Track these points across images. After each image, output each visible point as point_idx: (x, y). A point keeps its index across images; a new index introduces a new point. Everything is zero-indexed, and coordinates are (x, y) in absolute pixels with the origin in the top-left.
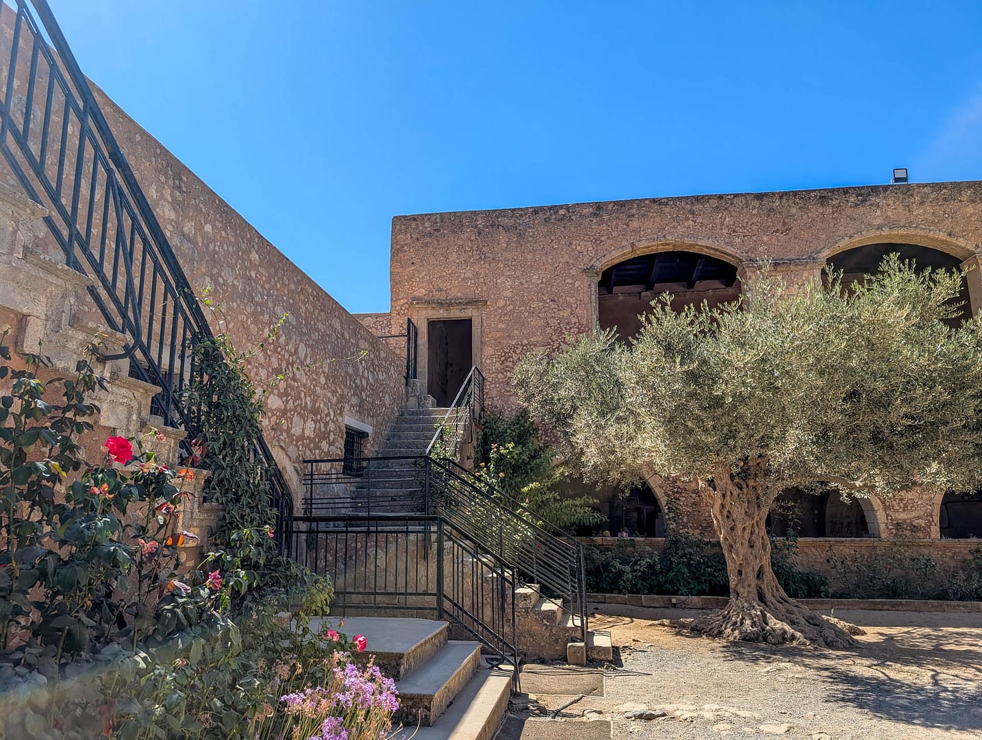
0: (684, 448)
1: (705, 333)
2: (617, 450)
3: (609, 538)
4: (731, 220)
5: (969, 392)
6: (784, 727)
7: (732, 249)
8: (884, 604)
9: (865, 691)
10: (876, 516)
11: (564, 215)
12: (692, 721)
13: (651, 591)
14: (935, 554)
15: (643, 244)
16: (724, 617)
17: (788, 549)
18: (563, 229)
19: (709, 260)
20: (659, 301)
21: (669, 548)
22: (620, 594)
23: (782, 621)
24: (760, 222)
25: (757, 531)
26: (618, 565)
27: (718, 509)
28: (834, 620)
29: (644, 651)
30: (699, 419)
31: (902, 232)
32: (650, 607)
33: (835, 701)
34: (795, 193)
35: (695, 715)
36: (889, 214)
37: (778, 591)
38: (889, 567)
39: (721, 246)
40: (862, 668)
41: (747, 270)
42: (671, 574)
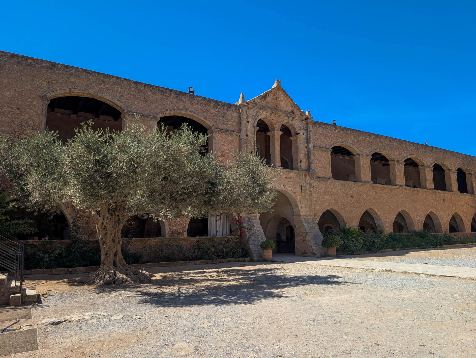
0: (90, 196)
1: (106, 143)
2: (52, 195)
3: (37, 241)
4: (122, 90)
5: (204, 181)
6: (121, 316)
7: (120, 104)
8: (164, 264)
9: (154, 298)
10: (165, 228)
11: (31, 63)
12: (80, 321)
13: (58, 266)
14: (184, 243)
15: (76, 91)
16: (96, 275)
17: (128, 243)
18: (29, 71)
19: (108, 106)
20: (86, 124)
21: (71, 245)
22: (41, 269)
23: (122, 274)
24: (134, 95)
25: (117, 235)
26: (41, 254)
27: (100, 225)
28: (144, 272)
29: (54, 295)
30: (98, 182)
31: (190, 113)
32: (57, 274)
33: (142, 303)
34: (151, 86)
35: (81, 318)
36: (186, 105)
37: (122, 261)
38: (167, 249)
39: (116, 101)
40: (153, 289)
41: (126, 115)
42: (71, 257)
